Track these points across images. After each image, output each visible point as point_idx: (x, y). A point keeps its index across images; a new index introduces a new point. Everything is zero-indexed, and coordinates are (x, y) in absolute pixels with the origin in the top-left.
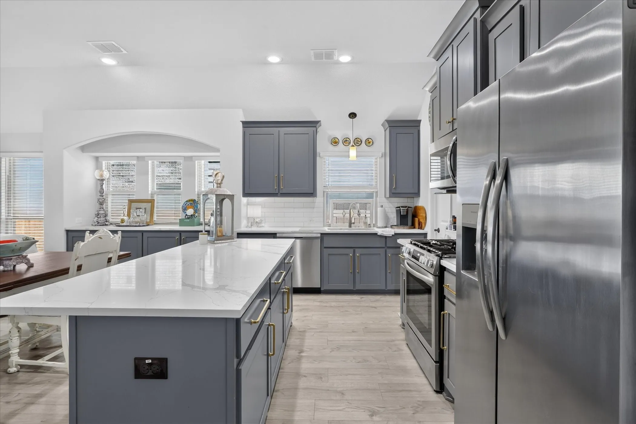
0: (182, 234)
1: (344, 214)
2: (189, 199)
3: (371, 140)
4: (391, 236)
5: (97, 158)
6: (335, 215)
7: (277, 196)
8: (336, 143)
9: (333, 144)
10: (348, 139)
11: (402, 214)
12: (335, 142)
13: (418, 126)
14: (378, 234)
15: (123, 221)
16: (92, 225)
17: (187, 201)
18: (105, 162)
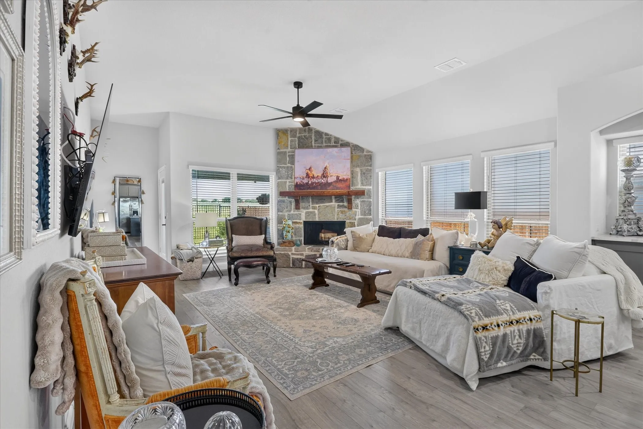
18: (621, 145)
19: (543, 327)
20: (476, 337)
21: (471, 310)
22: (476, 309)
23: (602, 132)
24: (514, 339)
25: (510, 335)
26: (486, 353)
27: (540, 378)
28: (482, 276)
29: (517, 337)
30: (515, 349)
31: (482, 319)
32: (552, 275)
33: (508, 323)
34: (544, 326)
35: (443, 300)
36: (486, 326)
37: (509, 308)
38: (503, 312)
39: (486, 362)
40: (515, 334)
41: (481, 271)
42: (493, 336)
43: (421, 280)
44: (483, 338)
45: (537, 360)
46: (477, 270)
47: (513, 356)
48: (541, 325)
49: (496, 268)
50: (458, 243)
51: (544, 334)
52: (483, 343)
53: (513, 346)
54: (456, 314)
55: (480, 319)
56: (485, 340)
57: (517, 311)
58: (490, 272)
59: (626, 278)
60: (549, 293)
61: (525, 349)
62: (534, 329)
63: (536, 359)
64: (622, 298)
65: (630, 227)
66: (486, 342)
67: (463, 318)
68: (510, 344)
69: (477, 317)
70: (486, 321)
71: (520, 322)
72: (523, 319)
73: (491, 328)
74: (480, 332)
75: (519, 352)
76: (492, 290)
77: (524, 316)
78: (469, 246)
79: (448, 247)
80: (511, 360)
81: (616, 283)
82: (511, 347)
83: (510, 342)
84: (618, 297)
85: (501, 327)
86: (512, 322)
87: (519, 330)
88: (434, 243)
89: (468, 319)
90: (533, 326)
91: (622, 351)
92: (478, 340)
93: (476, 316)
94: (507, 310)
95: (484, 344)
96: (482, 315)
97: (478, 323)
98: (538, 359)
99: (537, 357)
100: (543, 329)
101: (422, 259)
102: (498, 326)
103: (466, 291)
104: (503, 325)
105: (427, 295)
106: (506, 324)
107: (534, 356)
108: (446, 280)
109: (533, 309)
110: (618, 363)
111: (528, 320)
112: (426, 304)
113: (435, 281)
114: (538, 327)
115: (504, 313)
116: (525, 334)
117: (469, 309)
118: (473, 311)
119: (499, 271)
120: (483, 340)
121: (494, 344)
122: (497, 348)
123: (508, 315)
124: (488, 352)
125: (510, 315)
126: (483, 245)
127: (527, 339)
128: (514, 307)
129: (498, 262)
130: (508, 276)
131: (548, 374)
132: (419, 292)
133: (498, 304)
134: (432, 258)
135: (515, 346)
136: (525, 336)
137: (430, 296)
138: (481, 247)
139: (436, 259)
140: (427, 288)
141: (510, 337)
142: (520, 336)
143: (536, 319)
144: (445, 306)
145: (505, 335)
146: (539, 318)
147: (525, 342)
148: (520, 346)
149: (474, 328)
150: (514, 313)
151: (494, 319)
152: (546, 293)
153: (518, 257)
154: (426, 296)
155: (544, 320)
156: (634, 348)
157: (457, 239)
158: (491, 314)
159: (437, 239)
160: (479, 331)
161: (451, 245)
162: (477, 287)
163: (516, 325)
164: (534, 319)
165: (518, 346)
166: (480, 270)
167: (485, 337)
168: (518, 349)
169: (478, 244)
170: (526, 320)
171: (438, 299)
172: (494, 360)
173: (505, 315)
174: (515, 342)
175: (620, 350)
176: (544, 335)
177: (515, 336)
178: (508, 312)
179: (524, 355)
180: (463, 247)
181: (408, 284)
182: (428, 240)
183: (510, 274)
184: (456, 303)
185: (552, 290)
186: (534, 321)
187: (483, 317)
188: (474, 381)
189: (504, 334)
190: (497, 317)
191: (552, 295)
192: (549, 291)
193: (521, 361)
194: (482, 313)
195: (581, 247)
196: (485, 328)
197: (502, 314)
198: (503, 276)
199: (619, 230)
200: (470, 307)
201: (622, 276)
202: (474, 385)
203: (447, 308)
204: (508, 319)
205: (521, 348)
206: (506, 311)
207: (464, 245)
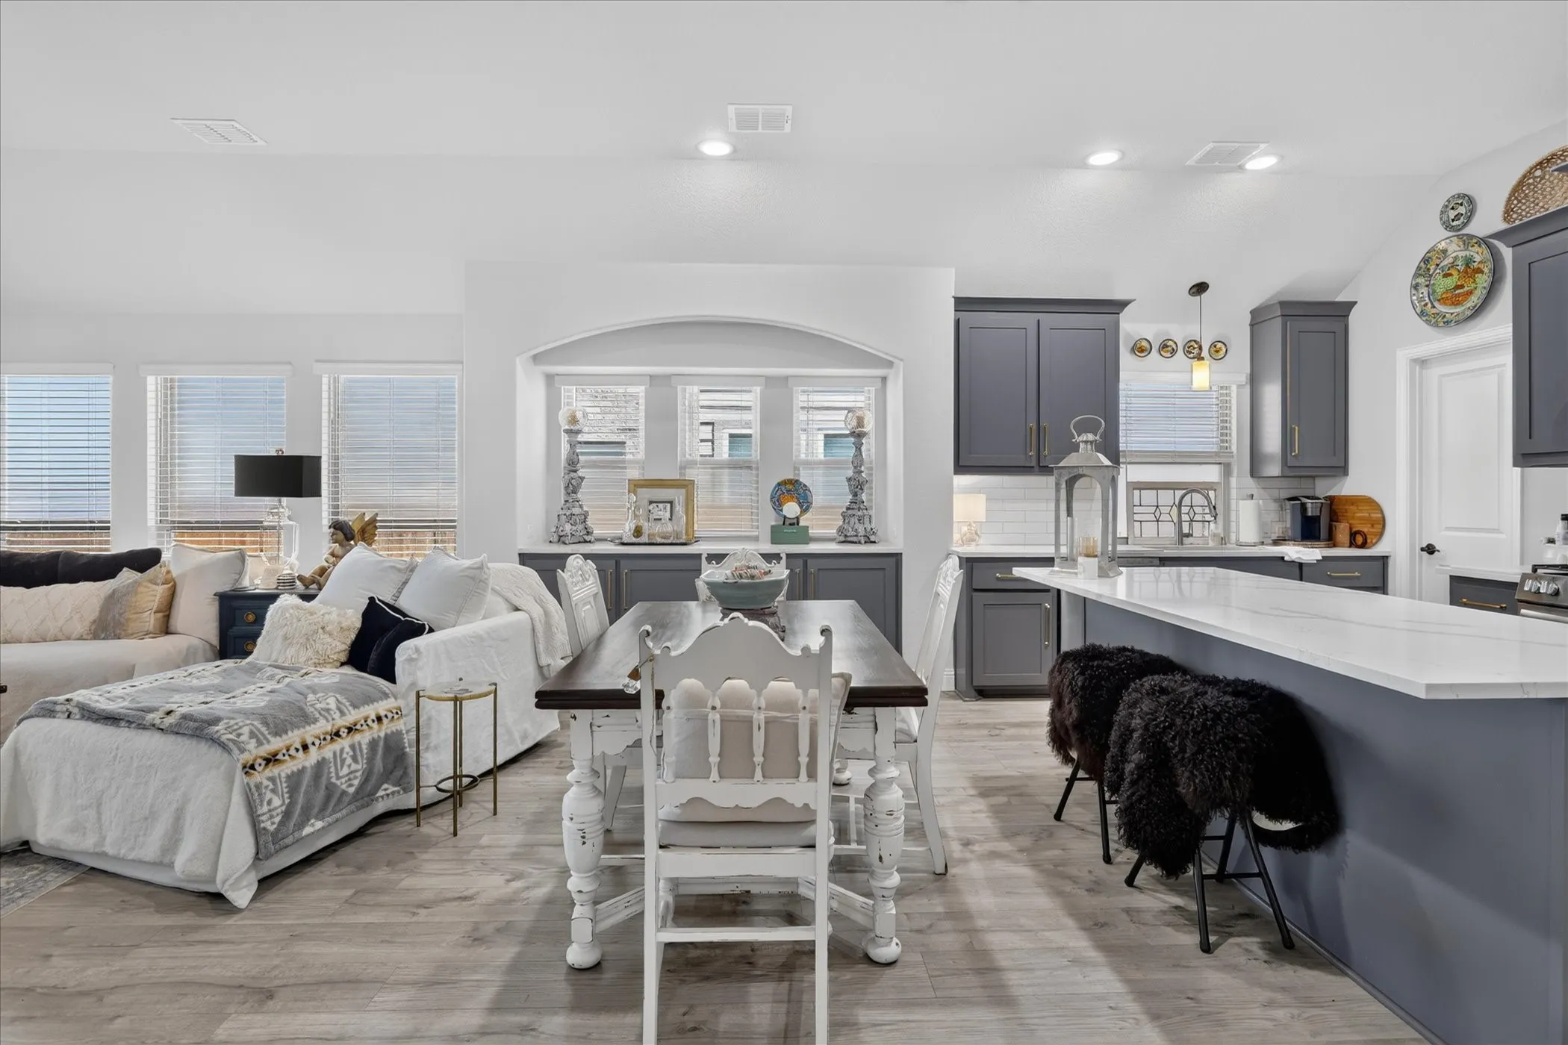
0: (810, 562)
1: (1158, 512)
2: (783, 479)
3: (1220, 344)
4: (1315, 562)
5: (550, 378)
6: (1136, 517)
7: (1034, 472)
8: (1142, 350)
9: (1137, 353)
10: (1170, 343)
11: (1310, 514)
12: (1140, 349)
13: (1345, 316)
14: (1285, 559)
15: (638, 532)
16: (550, 542)
17: (779, 484)
18: (566, 387)
19: (403, 728)
20: (248, 784)
21: (240, 728)
22: (253, 725)
23: (536, 359)
24: (342, 767)
25: (332, 760)
26: (274, 813)
27: (401, 829)
28: (291, 652)
29: (349, 761)
30: (344, 787)
31: (264, 742)
32: (424, 625)
33: (328, 738)
34: (404, 725)
35: (167, 725)
36: (276, 755)
37: (333, 705)
38: (318, 715)
39: (272, 834)
40: (345, 755)
41: (289, 641)
42: (293, 773)
43: (109, 689)
44: (266, 783)
45: (390, 796)
46: (279, 640)
47: (339, 800)
48: (400, 725)
49: (323, 628)
50: (246, 583)
51: (406, 740)
52: (265, 793)
53: (338, 783)
54: (203, 747)
55: (260, 743)
56: (271, 786)
57: (350, 708)
58: (309, 638)
59: (547, 614)
60: (416, 659)
61: (366, 780)
62: (386, 735)
63: (388, 795)
64: (541, 647)
65: (574, 528)
66: (273, 791)
67: (219, 750)
68: (333, 780)
69: (254, 741)
70: (276, 744)
71: (356, 730)
72: (362, 722)
73: (287, 757)
74: (259, 772)
75: (352, 790)
76: (305, 677)
77: (365, 714)
78: (275, 587)
79: (215, 595)
80: (334, 812)
81: (533, 624)
82: (335, 785)
83: (333, 775)
84: (535, 648)
85: (312, 749)
86: (337, 734)
87: (352, 747)
88: (174, 587)
89: (229, 751)
90: (380, 732)
91: (543, 739)
92: (254, 789)
93: (251, 738)
94: (328, 710)
95: (269, 795)
96: (266, 732)
97: (254, 751)
98: (393, 793)
99: (392, 789)
100: (404, 732)
101: (129, 636)
102: (305, 747)
103: (237, 692)
104: (317, 742)
105: (123, 724)
106: (325, 739)
107: (386, 790)
108: (192, 676)
109: (386, 696)
110: (537, 760)
111: (373, 721)
112: (117, 749)
113: (157, 683)
114: (394, 730)
115: (321, 718)
116: (365, 751)
117: (235, 727)
118: (246, 730)
119: (330, 634)
120: (267, 787)
121: (293, 790)
122: (302, 795)
123: (330, 719)
124: (279, 810)
125: (333, 719)
126: (307, 582)
127: (371, 760)
128: (344, 701)
129: (329, 614)
130: (349, 642)
131: (413, 819)
132: (97, 721)
133: (309, 702)
134: (166, 629)
135: (343, 780)
136: (367, 754)
137: (131, 723)
138: (304, 588)
139: (179, 630)
140: (125, 704)
141: (332, 764)
142: (355, 759)
143: (390, 715)
144: (172, 738)
145: (321, 765)
146: (397, 713)
147: (365, 766)
148: (356, 778)
149: (244, 767)
150: (342, 713)
151: (294, 737)
152: (410, 660)
153: (372, 599)
154: (118, 726)
155: (406, 716)
156: (561, 729)
157: (241, 573)
158: (289, 726)
159: (184, 575)
160: (255, 770)
161: (225, 587)
162: (271, 677)
163: (347, 736)
164: (386, 716)
165: (350, 779)
166: (285, 638)
167: (272, 779)
168: (351, 785)
169: (297, 581)
170: (369, 722)
171: (154, 725)
172: (292, 824)
173: (322, 722)
174: (345, 771)
175: (539, 738)
176: (405, 743)
177: (343, 761)
178: (330, 714)
179: (365, 794)
180: (257, 591)
181: (58, 708)
182: (154, 582)
183: (353, 636)
184: (203, 721)
185: (421, 653)
186: (385, 721)
187: (269, 737)
188: (245, 887)
189: (318, 761)
190: (302, 730)
191: (420, 664)
192: (414, 656)
193: (358, 809)
194: (268, 728)
195: (475, 566)
196: (271, 760)
197: (316, 720)
198: (338, 644)
199: (562, 534)
200: (236, 724)
201: (542, 610)
202: (241, 896)
203: (180, 739)
204: (329, 728)
205: (356, 782)
206: (326, 714)
207: (259, 587)
